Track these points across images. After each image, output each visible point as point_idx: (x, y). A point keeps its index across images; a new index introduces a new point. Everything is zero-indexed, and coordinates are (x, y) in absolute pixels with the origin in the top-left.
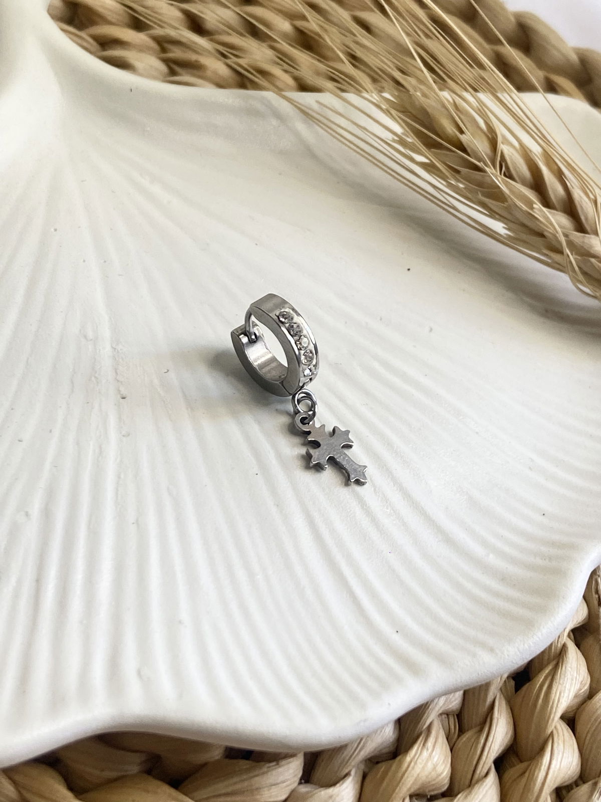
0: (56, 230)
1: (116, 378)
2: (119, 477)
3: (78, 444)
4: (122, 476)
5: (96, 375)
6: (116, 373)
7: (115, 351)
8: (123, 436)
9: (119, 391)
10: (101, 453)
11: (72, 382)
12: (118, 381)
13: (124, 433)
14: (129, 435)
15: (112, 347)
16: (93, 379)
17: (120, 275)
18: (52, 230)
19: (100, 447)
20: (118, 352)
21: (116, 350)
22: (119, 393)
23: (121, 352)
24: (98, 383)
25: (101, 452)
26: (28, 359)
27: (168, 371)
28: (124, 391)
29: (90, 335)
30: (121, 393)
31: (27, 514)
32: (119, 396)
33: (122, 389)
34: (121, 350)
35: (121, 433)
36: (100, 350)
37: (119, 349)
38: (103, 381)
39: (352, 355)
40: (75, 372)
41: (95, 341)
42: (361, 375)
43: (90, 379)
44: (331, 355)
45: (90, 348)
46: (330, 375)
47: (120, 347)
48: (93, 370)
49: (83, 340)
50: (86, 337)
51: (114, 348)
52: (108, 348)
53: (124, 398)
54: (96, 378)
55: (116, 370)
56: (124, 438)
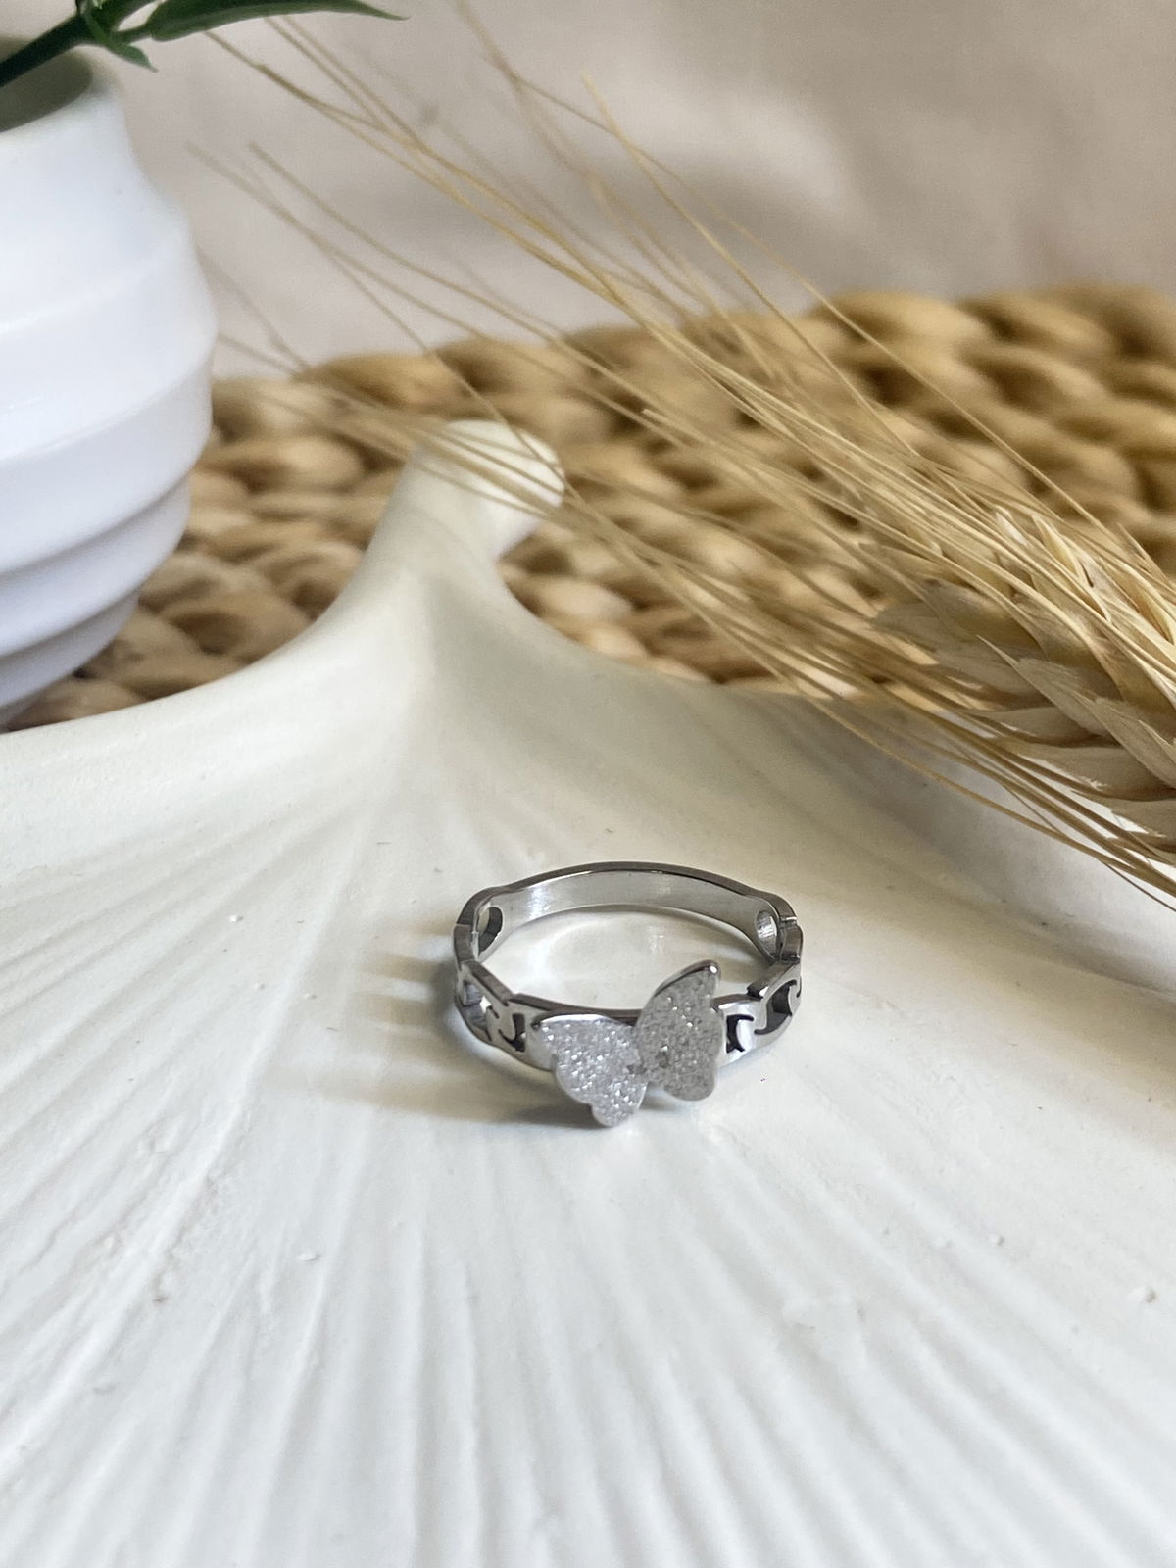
0: (242, 918)
1: (169, 1251)
5: (124, 1235)
6: (179, 1239)
7: (208, 1189)
11: (52, 1239)
12: (171, 1257)
13: (102, 1381)
14: (111, 1389)
15: (207, 1180)
18: (233, 919)
20: (215, 1192)
21: (212, 1187)
22: (156, 1287)
23: (220, 1192)
27: (318, 1257)
28: (169, 1283)
29: (167, 1143)
30: (161, 1288)
32: (150, 1296)
33: (168, 1280)
34: (224, 1188)
37: (220, 1187)
38: (130, 1252)
39: (861, 1313)
40: (73, 1217)
41: (167, 1160)
42: (859, 1366)
43: (100, 1240)
44: (798, 1301)
45: (149, 1169)
46: (767, 1356)
47: (228, 1180)
48: (124, 1219)
49: (141, 1152)
50: (152, 1145)
51: (209, 1182)
52: (195, 1180)
53: (160, 1300)
54: (118, 1241)
55: (182, 1232)
56: (93, 1395)
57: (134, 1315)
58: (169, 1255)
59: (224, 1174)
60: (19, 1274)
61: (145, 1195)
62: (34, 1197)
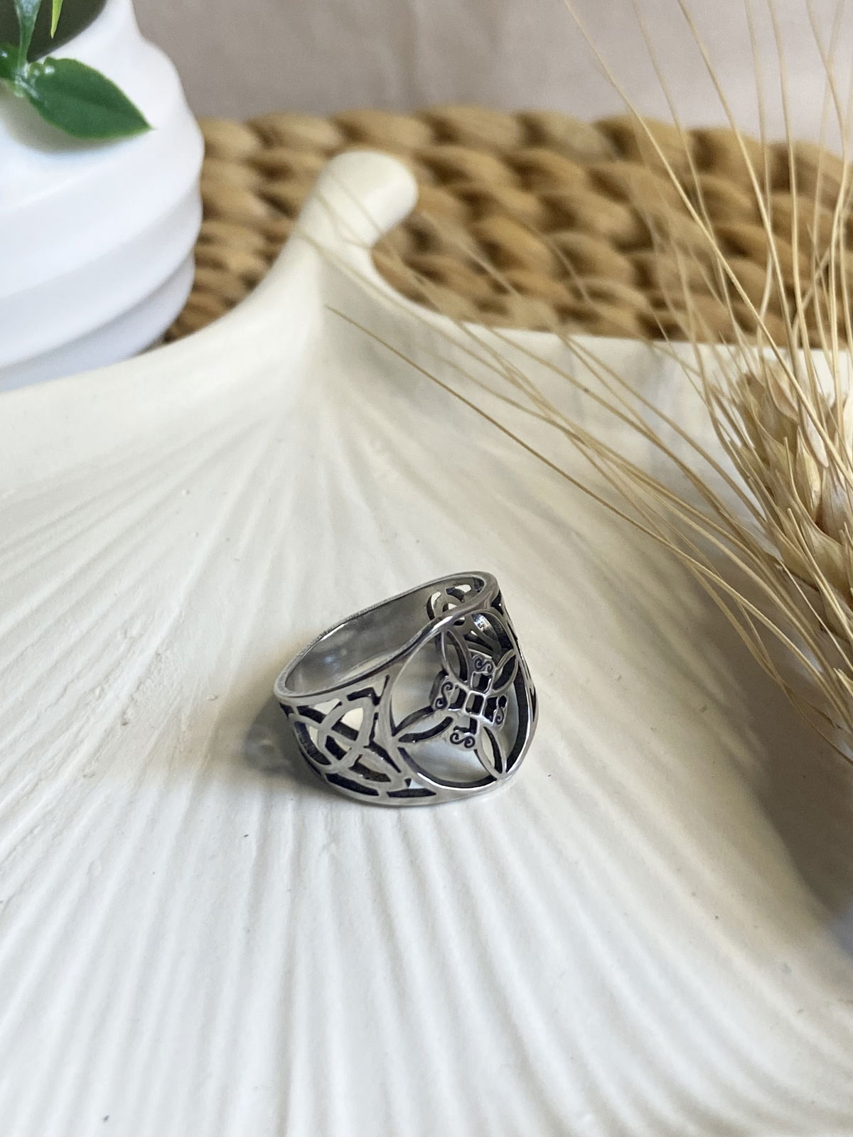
0: (188, 492)
1: (131, 695)
2: (32, 831)
3: (11, 771)
4: (36, 832)
5: (106, 686)
6: (138, 688)
7: (157, 658)
8: (84, 776)
9: (124, 713)
10: (32, 790)
11: (65, 690)
12: (133, 699)
13: (87, 771)
14: (93, 775)
15: (157, 653)
16: (97, 691)
17: (236, 560)
18: (184, 492)
19: (37, 784)
20: (161, 661)
21: (159, 658)
22: (123, 716)
23: (163, 661)
24: (100, 696)
25: (31, 792)
26: (27, 648)
27: (216, 698)
28: (129, 715)
29: (134, 632)
30: (125, 717)
32: (119, 722)
33: (130, 712)
34: (167, 658)
35: (83, 771)
36: (134, 653)
37: (163, 657)
38: (110, 696)
40: (78, 677)
41: (133, 642)
43: (93, 690)
45: (122, 649)
47: (168, 653)
48: (107, 677)
49: (119, 637)
50: (125, 633)
51: (158, 655)
52: (150, 652)
53: (125, 724)
54: (103, 690)
55: (140, 683)
56: (82, 779)
57: (109, 733)
58: (132, 698)
59: (166, 650)
60: (46, 710)
61: (119, 663)
62: (56, 666)
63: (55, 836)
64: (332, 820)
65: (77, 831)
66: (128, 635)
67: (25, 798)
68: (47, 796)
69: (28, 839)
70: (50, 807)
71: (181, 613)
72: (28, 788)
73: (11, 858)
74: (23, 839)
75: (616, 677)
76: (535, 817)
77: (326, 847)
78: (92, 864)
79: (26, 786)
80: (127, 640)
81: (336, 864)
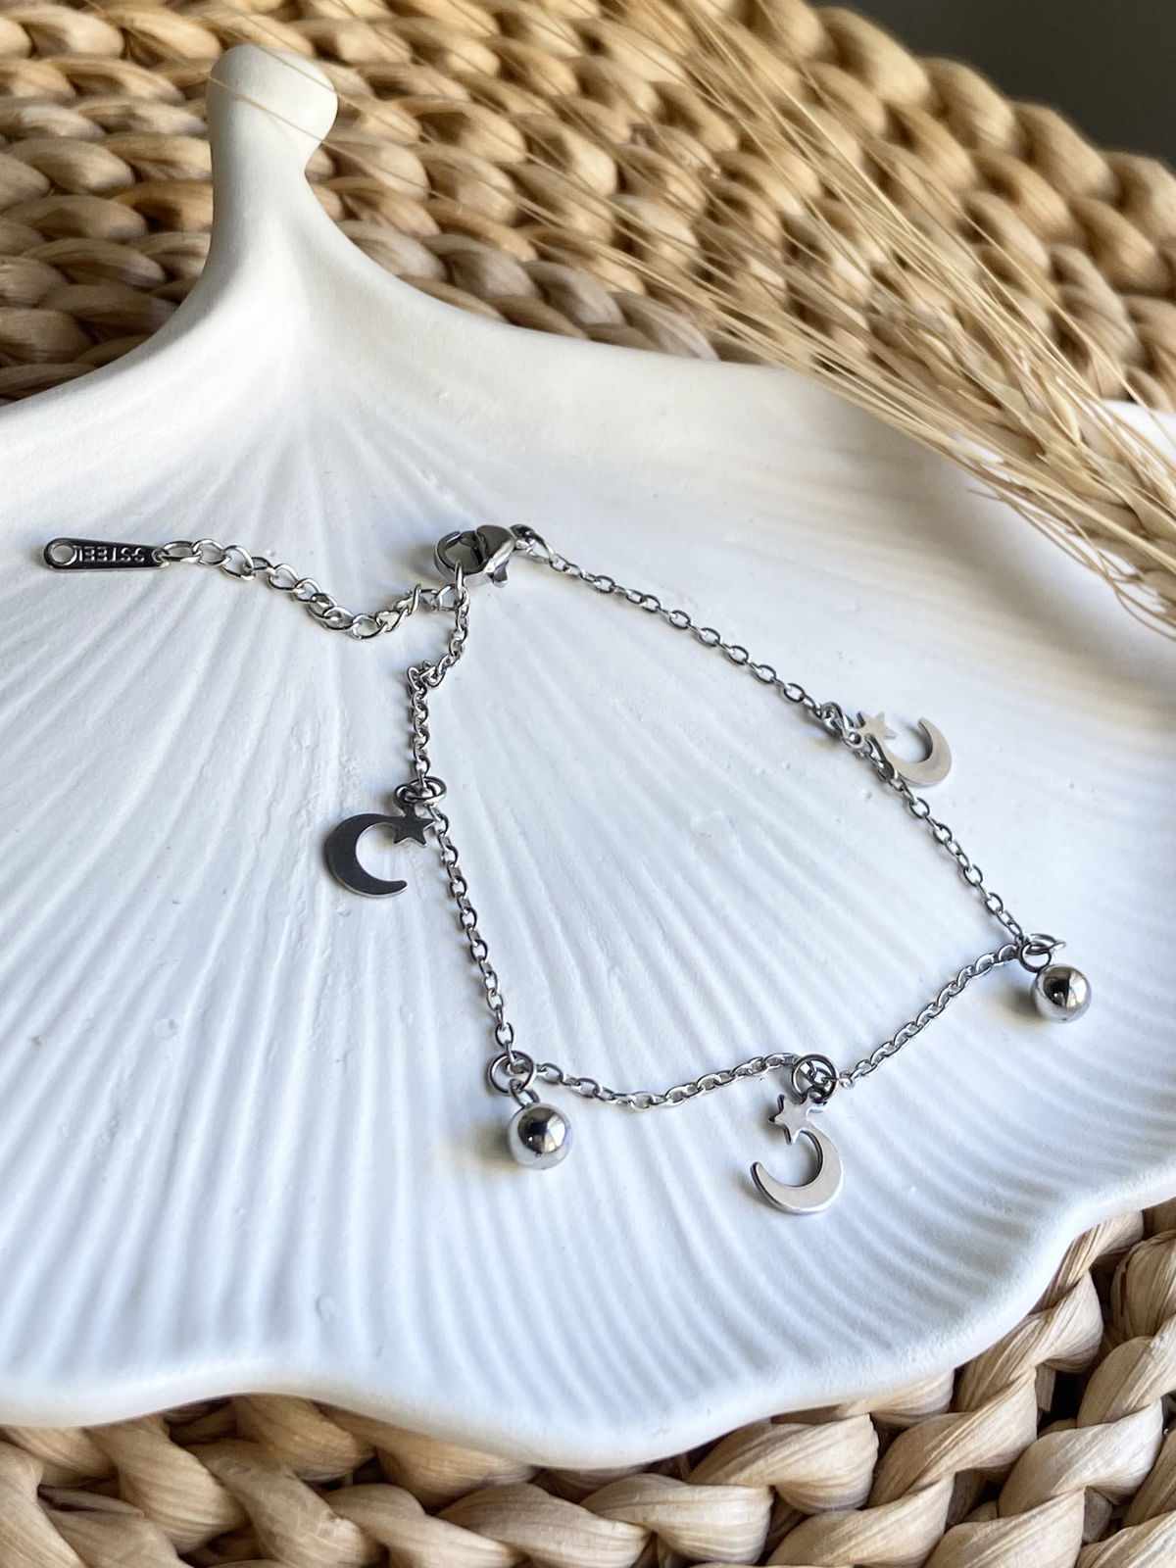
2: (325, 982)
3: (266, 917)
4: (330, 979)
7: (344, 770)
10: (301, 936)
11: (269, 815)
13: (340, 909)
14: (348, 914)
15: (340, 764)
16: (303, 813)
19: (301, 928)
20: (349, 771)
21: (346, 770)
23: (353, 772)
24: (310, 820)
25: (300, 938)
26: (203, 767)
29: (307, 741)
31: (172, 1024)
34: (354, 769)
35: (336, 908)
36: (319, 767)
37: (351, 768)
39: (731, 822)
40: (275, 799)
41: (313, 750)
42: (741, 859)
43: (298, 812)
44: (697, 819)
45: (304, 760)
46: (690, 854)
47: (354, 763)
48: (305, 793)
49: (295, 748)
50: (299, 741)
51: (342, 766)
52: (334, 764)
54: (308, 813)
56: (341, 918)
59: (349, 760)
60: (261, 839)
61: (310, 781)
62: (244, 789)
63: (351, 985)
64: (605, 943)
65: (369, 977)
66: (304, 745)
67: (299, 946)
68: (318, 939)
69: (326, 991)
70: (326, 954)
71: (342, 712)
72: (295, 935)
73: (321, 1015)
74: (322, 990)
75: (784, 766)
76: (776, 920)
77: (611, 969)
78: (401, 1009)
79: (291, 932)
80: (304, 750)
81: (627, 986)
